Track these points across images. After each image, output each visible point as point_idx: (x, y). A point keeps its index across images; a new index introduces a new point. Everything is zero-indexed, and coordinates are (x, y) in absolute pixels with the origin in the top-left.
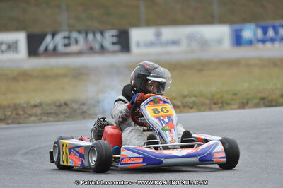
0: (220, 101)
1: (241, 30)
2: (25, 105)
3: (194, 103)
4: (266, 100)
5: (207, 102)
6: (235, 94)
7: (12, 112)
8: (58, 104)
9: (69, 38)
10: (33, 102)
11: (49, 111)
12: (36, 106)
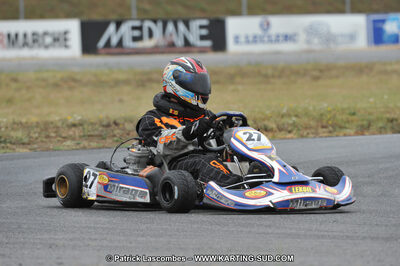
0: (330, 122)
1: (383, 21)
2: (59, 124)
3: (294, 125)
4: (395, 122)
5: (313, 123)
6: (354, 114)
7: (39, 133)
8: (105, 123)
9: (140, 28)
10: (71, 120)
11: (92, 133)
12: (74, 125)
